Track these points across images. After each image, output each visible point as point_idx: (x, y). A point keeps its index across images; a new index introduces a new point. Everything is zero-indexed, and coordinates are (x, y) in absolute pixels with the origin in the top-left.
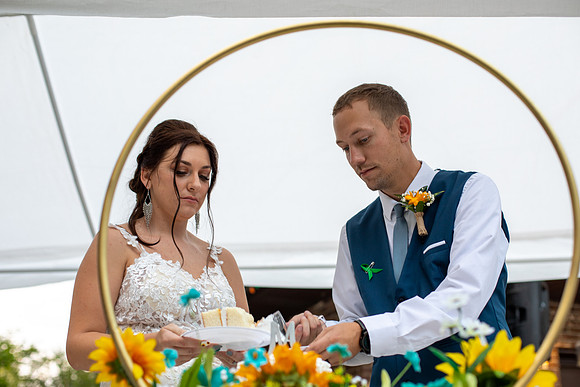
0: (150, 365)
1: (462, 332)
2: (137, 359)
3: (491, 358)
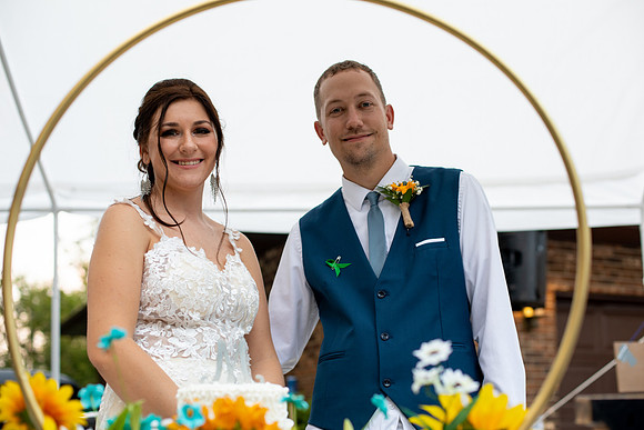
0: (65, 418)
1: (439, 389)
2: (49, 410)
3: (474, 417)
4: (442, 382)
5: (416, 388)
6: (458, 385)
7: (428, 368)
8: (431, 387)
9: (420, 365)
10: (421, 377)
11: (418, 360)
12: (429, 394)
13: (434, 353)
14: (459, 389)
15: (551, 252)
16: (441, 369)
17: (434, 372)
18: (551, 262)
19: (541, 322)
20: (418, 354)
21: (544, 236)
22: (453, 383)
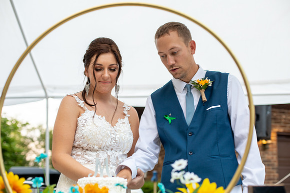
1: (182, 181)
2: (15, 188)
4: (184, 178)
5: (172, 180)
6: (192, 179)
7: (178, 171)
8: (179, 180)
9: (174, 170)
10: (174, 176)
11: (173, 168)
12: (178, 183)
13: (180, 165)
14: (192, 181)
15: (275, 114)
16: (183, 172)
17: (181, 173)
18: (275, 119)
19: (270, 146)
20: (173, 165)
21: (270, 108)
22: (189, 178)
